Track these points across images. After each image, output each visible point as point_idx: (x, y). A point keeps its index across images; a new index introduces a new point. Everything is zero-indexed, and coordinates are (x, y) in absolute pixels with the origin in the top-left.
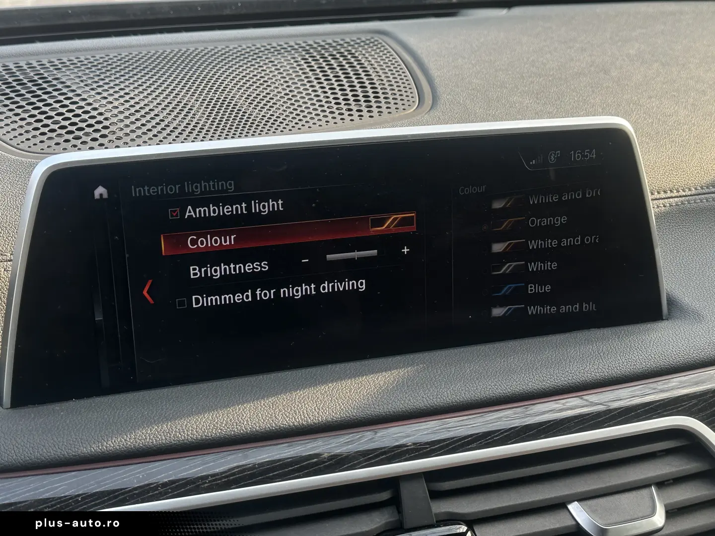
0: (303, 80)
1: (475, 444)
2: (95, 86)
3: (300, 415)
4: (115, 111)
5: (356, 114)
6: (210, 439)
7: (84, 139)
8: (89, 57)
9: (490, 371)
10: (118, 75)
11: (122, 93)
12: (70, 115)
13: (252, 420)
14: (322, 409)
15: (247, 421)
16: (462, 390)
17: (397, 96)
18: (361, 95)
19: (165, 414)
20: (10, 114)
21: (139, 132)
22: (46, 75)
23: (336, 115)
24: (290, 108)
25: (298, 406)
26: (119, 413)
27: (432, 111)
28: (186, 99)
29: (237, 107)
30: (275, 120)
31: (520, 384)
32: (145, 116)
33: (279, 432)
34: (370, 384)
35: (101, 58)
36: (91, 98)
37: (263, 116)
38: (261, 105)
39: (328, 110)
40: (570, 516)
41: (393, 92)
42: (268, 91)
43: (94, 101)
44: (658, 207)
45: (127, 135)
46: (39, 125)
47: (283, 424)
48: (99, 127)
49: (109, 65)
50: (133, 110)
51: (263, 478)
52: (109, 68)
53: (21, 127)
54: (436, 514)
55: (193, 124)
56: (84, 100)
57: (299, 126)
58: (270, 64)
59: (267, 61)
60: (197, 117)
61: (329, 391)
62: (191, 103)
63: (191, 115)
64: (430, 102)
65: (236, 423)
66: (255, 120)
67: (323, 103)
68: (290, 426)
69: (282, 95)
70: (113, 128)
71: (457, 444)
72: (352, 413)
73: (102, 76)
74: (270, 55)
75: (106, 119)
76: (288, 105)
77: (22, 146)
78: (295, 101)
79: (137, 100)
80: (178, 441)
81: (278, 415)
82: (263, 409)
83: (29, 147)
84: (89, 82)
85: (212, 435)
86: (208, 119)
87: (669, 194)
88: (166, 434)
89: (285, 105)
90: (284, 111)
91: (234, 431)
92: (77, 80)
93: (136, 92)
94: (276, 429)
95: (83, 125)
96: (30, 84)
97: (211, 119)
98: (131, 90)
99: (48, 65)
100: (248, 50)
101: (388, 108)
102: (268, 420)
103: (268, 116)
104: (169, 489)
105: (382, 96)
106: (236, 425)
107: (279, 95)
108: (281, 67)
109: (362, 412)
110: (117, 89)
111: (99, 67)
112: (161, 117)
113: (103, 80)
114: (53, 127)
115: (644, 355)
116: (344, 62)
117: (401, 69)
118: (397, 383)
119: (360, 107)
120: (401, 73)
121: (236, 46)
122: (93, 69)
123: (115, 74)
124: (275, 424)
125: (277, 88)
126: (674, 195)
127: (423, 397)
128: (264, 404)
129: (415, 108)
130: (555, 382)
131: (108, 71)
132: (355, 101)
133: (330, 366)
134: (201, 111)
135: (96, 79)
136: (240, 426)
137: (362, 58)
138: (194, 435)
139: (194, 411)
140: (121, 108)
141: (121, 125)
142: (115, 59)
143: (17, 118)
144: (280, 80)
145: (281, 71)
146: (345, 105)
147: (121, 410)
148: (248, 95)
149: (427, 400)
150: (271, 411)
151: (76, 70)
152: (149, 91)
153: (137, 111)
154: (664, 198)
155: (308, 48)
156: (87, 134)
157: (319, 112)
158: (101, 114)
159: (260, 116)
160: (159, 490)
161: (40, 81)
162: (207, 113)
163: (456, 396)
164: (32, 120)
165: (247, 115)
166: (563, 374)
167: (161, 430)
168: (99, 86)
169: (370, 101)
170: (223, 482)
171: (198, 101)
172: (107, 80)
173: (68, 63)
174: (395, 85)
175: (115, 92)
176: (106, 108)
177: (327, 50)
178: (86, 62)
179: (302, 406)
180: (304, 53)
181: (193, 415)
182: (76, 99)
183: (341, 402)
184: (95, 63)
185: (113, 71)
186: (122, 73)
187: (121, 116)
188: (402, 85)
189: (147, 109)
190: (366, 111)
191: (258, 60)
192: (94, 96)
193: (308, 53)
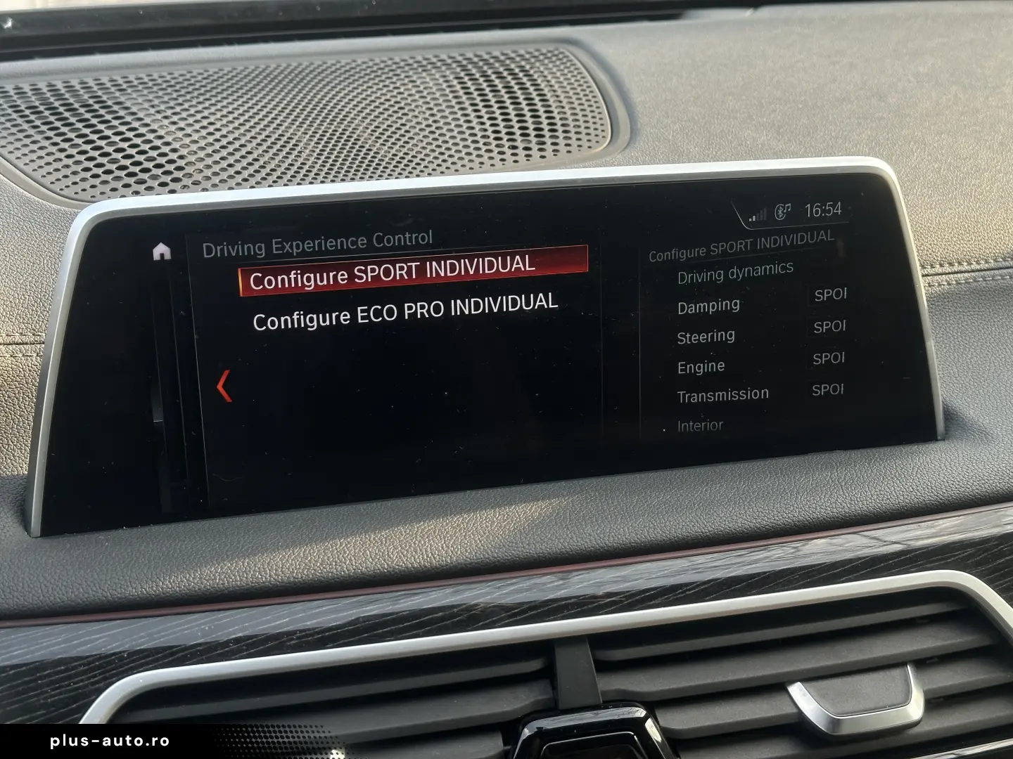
0: (452, 107)
1: (660, 599)
2: (169, 112)
3: (422, 554)
4: (194, 147)
5: (522, 153)
6: (300, 582)
7: (150, 183)
8: (165, 74)
9: (685, 502)
10: (201, 99)
11: (205, 123)
12: (133, 151)
13: (357, 559)
14: (452, 547)
15: (350, 560)
16: (645, 527)
17: (582, 129)
18: (532, 127)
19: (242, 548)
20: (54, 149)
21: (224, 175)
22: (105, 98)
23: (494, 154)
24: (431, 144)
25: (420, 542)
27: (628, 150)
28: (291, 131)
29: (360, 143)
31: (725, 521)
32: (233, 154)
33: (393, 575)
34: (519, 516)
35: (182, 75)
36: (164, 128)
37: (395, 155)
38: (393, 140)
39: (484, 148)
41: (577, 123)
42: (403, 121)
43: (167, 133)
44: (931, 286)
45: (208, 178)
46: (90, 164)
47: (398, 566)
48: (171, 167)
49: (191, 85)
50: (217, 146)
51: (370, 636)
52: (190, 89)
53: (67, 166)
54: (603, 692)
55: (298, 164)
56: (154, 131)
57: (443, 168)
58: (410, 85)
59: (406, 81)
60: (304, 155)
61: (463, 523)
62: (297, 137)
63: (295, 153)
64: (627, 137)
65: (336, 562)
66: (383, 160)
67: (478, 138)
68: (407, 568)
69: (423, 126)
70: (189, 170)
71: (634, 599)
72: (492, 552)
73: (180, 100)
74: (411, 73)
75: (181, 157)
76: (430, 140)
77: (66, 192)
78: (440, 135)
79: (224, 132)
80: (257, 583)
81: (392, 554)
82: (372, 545)
83: (76, 193)
84: (163, 107)
85: (302, 577)
86: (318, 159)
87: (956, 268)
88: (241, 574)
89: (426, 141)
90: (424, 148)
91: (332, 573)
92: (146, 105)
93: (225, 121)
94: (388, 571)
95: (150, 165)
96: (82, 110)
97: (323, 158)
98: (217, 119)
99: (109, 85)
100: (382, 65)
101: (567, 145)
102: (379, 559)
103: (401, 154)
104: (244, 645)
105: (561, 129)
106: (336, 565)
107: (418, 127)
108: (425, 88)
109: (506, 552)
110: (199, 117)
111: (178, 87)
112: (255, 155)
113: (180, 104)
114: (109, 167)
115: (903, 485)
116: (513, 83)
118: (556, 516)
119: (529, 143)
120: (590, 97)
121: (366, 60)
122: (169, 90)
123: (197, 98)
124: (388, 565)
125: (416, 117)
126: (963, 269)
127: (590, 535)
128: (374, 539)
129: (605, 145)
130: (775, 520)
131: (189, 93)
132: (522, 135)
133: (468, 492)
134: (310, 147)
135: (172, 104)
136: (340, 566)
137: (539, 77)
138: (278, 576)
139: (281, 545)
140: (202, 143)
141: (201, 165)
142: (200, 78)
143: (62, 155)
144: (422, 107)
145: (425, 94)
146: (508, 140)
147: (184, 541)
148: (377, 127)
149: (596, 539)
150: (383, 548)
151: (145, 92)
152: (241, 121)
153: (223, 148)
154: (949, 273)
155: (464, 62)
156: (154, 177)
157: (471, 150)
158: (174, 150)
159: (390, 156)
160: (230, 646)
161: (96, 106)
162: (318, 151)
163: (637, 534)
164: (82, 158)
165: (372, 153)
166: (786, 509)
167: (235, 568)
168: (175, 114)
169: (543, 136)
170: (316, 639)
171: (306, 134)
172: (186, 106)
173: (136, 83)
174: (581, 114)
175: (196, 121)
176: (182, 142)
177: (490, 66)
178: (160, 81)
179: (425, 543)
180: (458, 70)
181: (278, 550)
182: (143, 130)
183: (479, 539)
184: (173, 82)
185: (196, 94)
186: (208, 96)
187: (201, 154)
188: (590, 115)
189: (237, 145)
190: (537, 149)
191: (395, 79)
192: (167, 126)
193: (464, 68)
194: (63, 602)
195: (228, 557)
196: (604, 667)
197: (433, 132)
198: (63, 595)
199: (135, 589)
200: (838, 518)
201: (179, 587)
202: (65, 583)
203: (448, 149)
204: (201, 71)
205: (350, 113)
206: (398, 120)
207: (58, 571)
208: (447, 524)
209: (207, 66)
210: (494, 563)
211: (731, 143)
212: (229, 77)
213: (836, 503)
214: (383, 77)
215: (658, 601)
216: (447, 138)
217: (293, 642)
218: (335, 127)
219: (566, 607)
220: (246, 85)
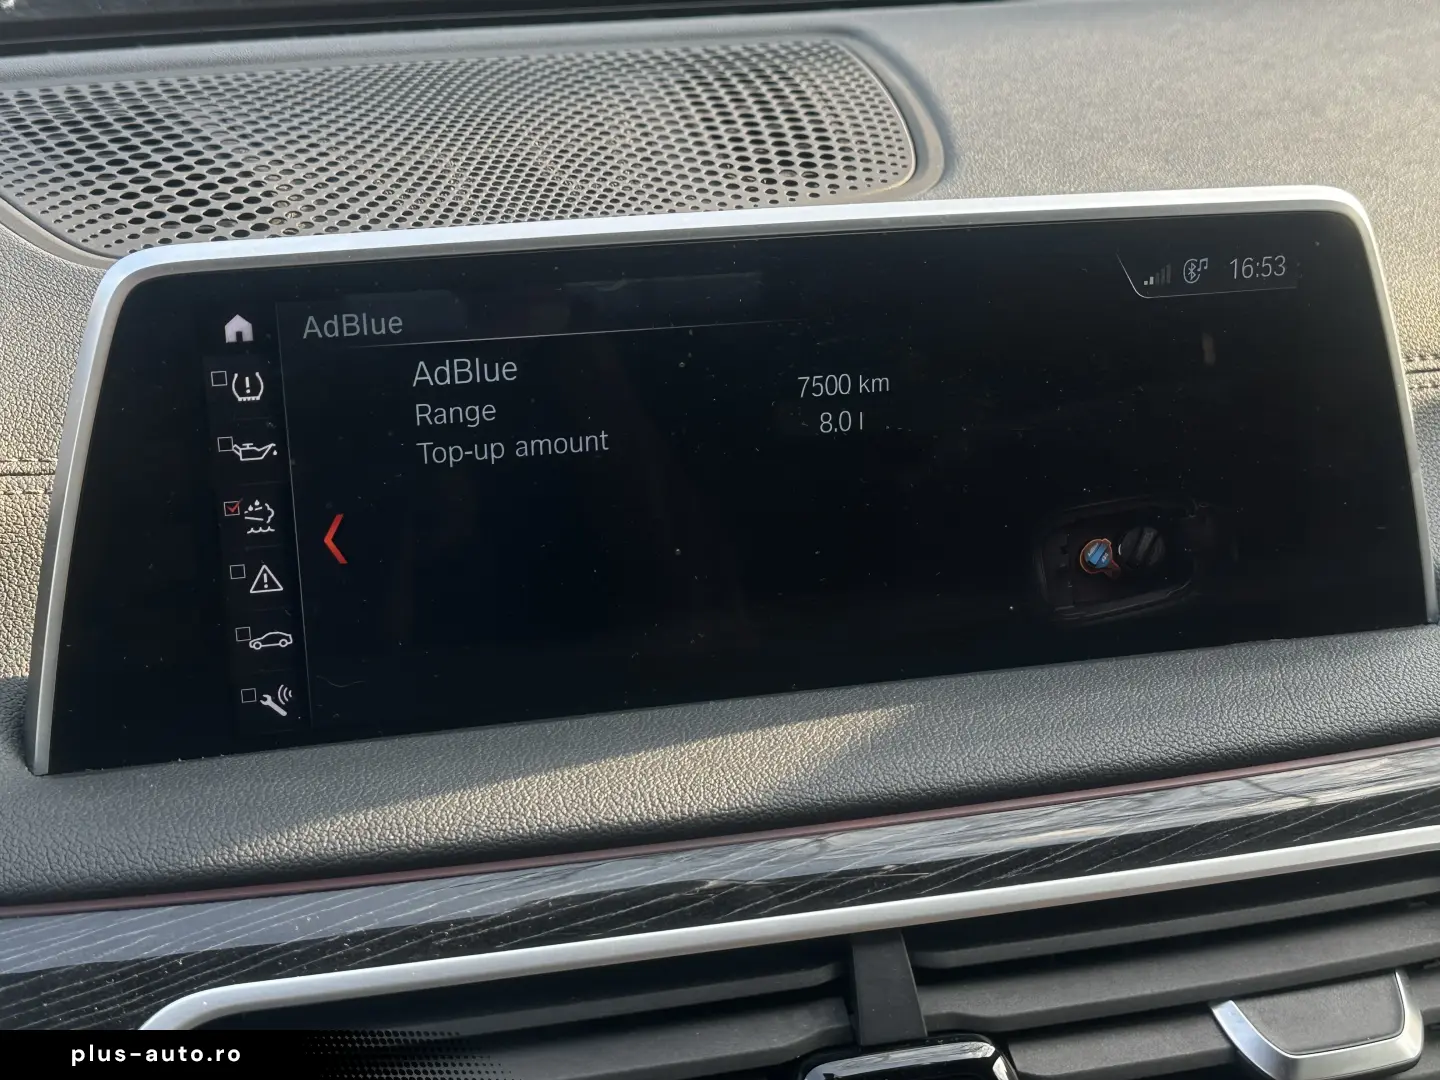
0: (675, 123)
1: (1014, 871)
2: (249, 129)
3: (645, 801)
4: (287, 179)
5: (783, 191)
6: (454, 845)
7: (220, 231)
8: (243, 75)
9: (1049, 720)
10: (298, 110)
11: (303, 144)
12: (195, 185)
13: (543, 808)
14: (691, 789)
15: (533, 810)
16: (989, 758)
17: (871, 155)
18: (796, 152)
19: (364, 792)
20: (74, 181)
21: (334, 221)
22: (152, 108)
23: (741, 191)
24: (645, 176)
25: (640, 782)
26: (270, 787)
27: (941, 184)
28: (434, 156)
29: (538, 174)
30: (615, 201)
31: (1112, 748)
32: (347, 190)
33: (600, 834)
34: (793, 741)
35: (268, 77)
36: (241, 153)
37: (590, 192)
38: (588, 170)
39: (726, 182)
40: (1217, 1030)
41: (864, 146)
42: (603, 143)
43: (247, 159)
44: (1421, 388)
46: (131, 203)
47: (607, 819)
48: (253, 208)
49: (283, 90)
50: (323, 177)
51: (563, 931)
52: (282, 96)
53: (95, 206)
54: (928, 1018)
55: (445, 205)
56: (226, 156)
58: (611, 92)
59: (604, 85)
60: (454, 192)
61: (707, 752)
62: (444, 165)
63: (441, 188)
64: (941, 166)
65: (510, 813)
66: (574, 200)
67: (715, 168)
68: (621, 823)
69: (632, 150)
70: (279, 212)
71: (975, 871)
72: (753, 799)
73: (266, 112)
74: (611, 75)
75: (268, 194)
76: (643, 171)
77: (92, 244)
78: (658, 163)
79: (333, 157)
80: (387, 847)
81: (598, 800)
82: (566, 787)
83: (107, 246)
84: (239, 122)
85: (457, 838)
86: (476, 197)
88: (362, 833)
89: (637, 171)
90: (634, 183)
91: (505, 831)
92: (215, 119)
93: (333, 142)
94: (592, 828)
95: (221, 205)
96: (118, 126)
97: (482, 196)
98: (322, 139)
99: (158, 90)
100: (567, 64)
101: (850, 178)
102: (577, 809)
103: (601, 191)
104: (367, 946)
105: (839, 155)
106: (510, 818)
107: (625, 152)
109: (774, 797)
111: (262, 94)
112: (380, 192)
113: (266, 118)
114: (158, 207)
115: (1384, 693)
116: (764, 89)
117: (882, 102)
118: (850, 741)
119: (793, 176)
120: (880, 110)
121: (544, 56)
122: (250, 98)
123: (292, 108)
124: (591, 817)
125: (621, 137)
127: (905, 771)
128: (569, 777)
129: (907, 178)
130: (1190, 747)
131: (279, 101)
132: (782, 163)
133: (712, 703)
134: (463, 180)
135: (253, 117)
136: (517, 820)
137: (802, 80)
138: (420, 836)
139: (425, 789)
140: (300, 174)
141: (298, 206)
142: (295, 81)
143: (87, 191)
144: (629, 123)
145: (633, 103)
146: (762, 171)
147: (273, 781)
148: (562, 151)
149: (913, 777)
150: (583, 791)
151: (214, 100)
152: (359, 141)
153: (331, 179)
155: (690, 60)
156: (227, 223)
157: (706, 185)
158: (257, 184)
160: (346, 947)
161: (140, 120)
162: (475, 185)
163: (976, 769)
164: (117, 194)
165: (556, 190)
166: (1207, 730)
167: (352, 824)
169: (813, 165)
170: (480, 935)
171: (457, 160)
172: (275, 120)
173: (199, 87)
174: (868, 133)
175: (291, 142)
176: (270, 172)
177: (730, 66)
178: (235, 84)
179: (648, 783)
180: (681, 70)
181: (420, 796)
182: (209, 155)
183: (732, 777)
184: (255, 87)
185: (290, 103)
186: (307, 106)
187: (299, 190)
188: (883, 135)
189: (352, 176)
190: (805, 183)
191: (587, 83)
192: (246, 149)
193: (691, 70)
194: (82, 878)
195: (341, 806)
196: (931, 978)
197: (647, 159)
198: (83, 867)
199: (196, 858)
200: (1287, 743)
201: (265, 854)
202: (86, 849)
203: (671, 183)
204: (298, 71)
205: (523, 131)
206: (594, 142)
207: (76, 829)
208: (682, 754)
209: (304, 64)
210: (756, 815)
211: (1098, 174)
212: (340, 79)
213: (1283, 721)
214: (570, 81)
215: (1012, 874)
216: (669, 168)
217: (444, 941)
218: (500, 151)
219: (871, 883)
220: (365, 90)
